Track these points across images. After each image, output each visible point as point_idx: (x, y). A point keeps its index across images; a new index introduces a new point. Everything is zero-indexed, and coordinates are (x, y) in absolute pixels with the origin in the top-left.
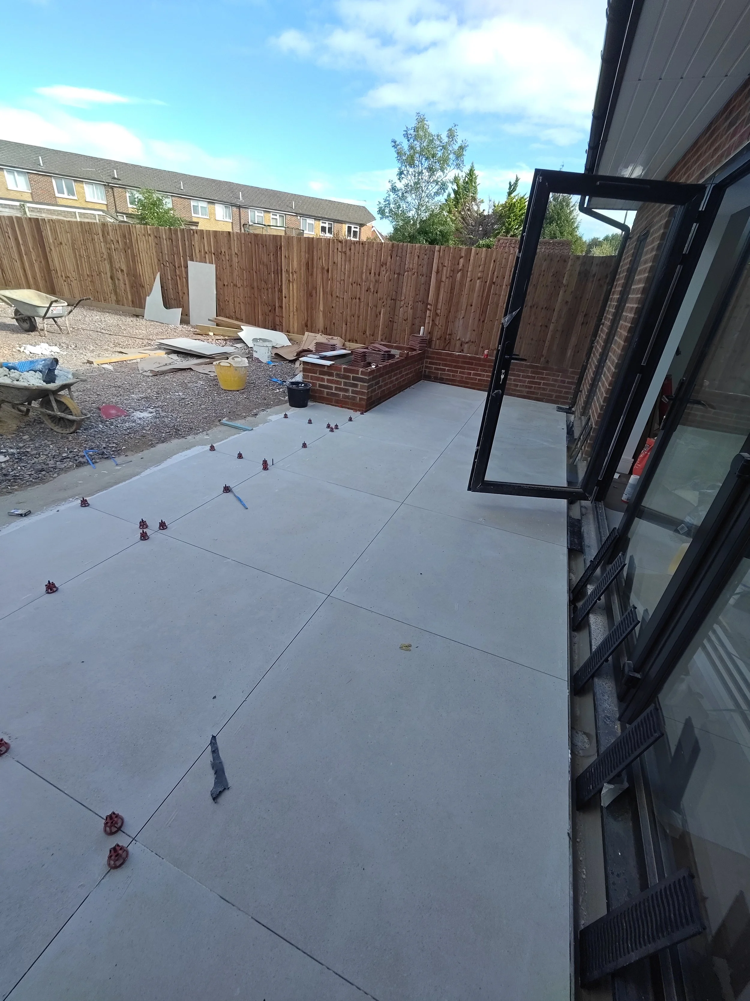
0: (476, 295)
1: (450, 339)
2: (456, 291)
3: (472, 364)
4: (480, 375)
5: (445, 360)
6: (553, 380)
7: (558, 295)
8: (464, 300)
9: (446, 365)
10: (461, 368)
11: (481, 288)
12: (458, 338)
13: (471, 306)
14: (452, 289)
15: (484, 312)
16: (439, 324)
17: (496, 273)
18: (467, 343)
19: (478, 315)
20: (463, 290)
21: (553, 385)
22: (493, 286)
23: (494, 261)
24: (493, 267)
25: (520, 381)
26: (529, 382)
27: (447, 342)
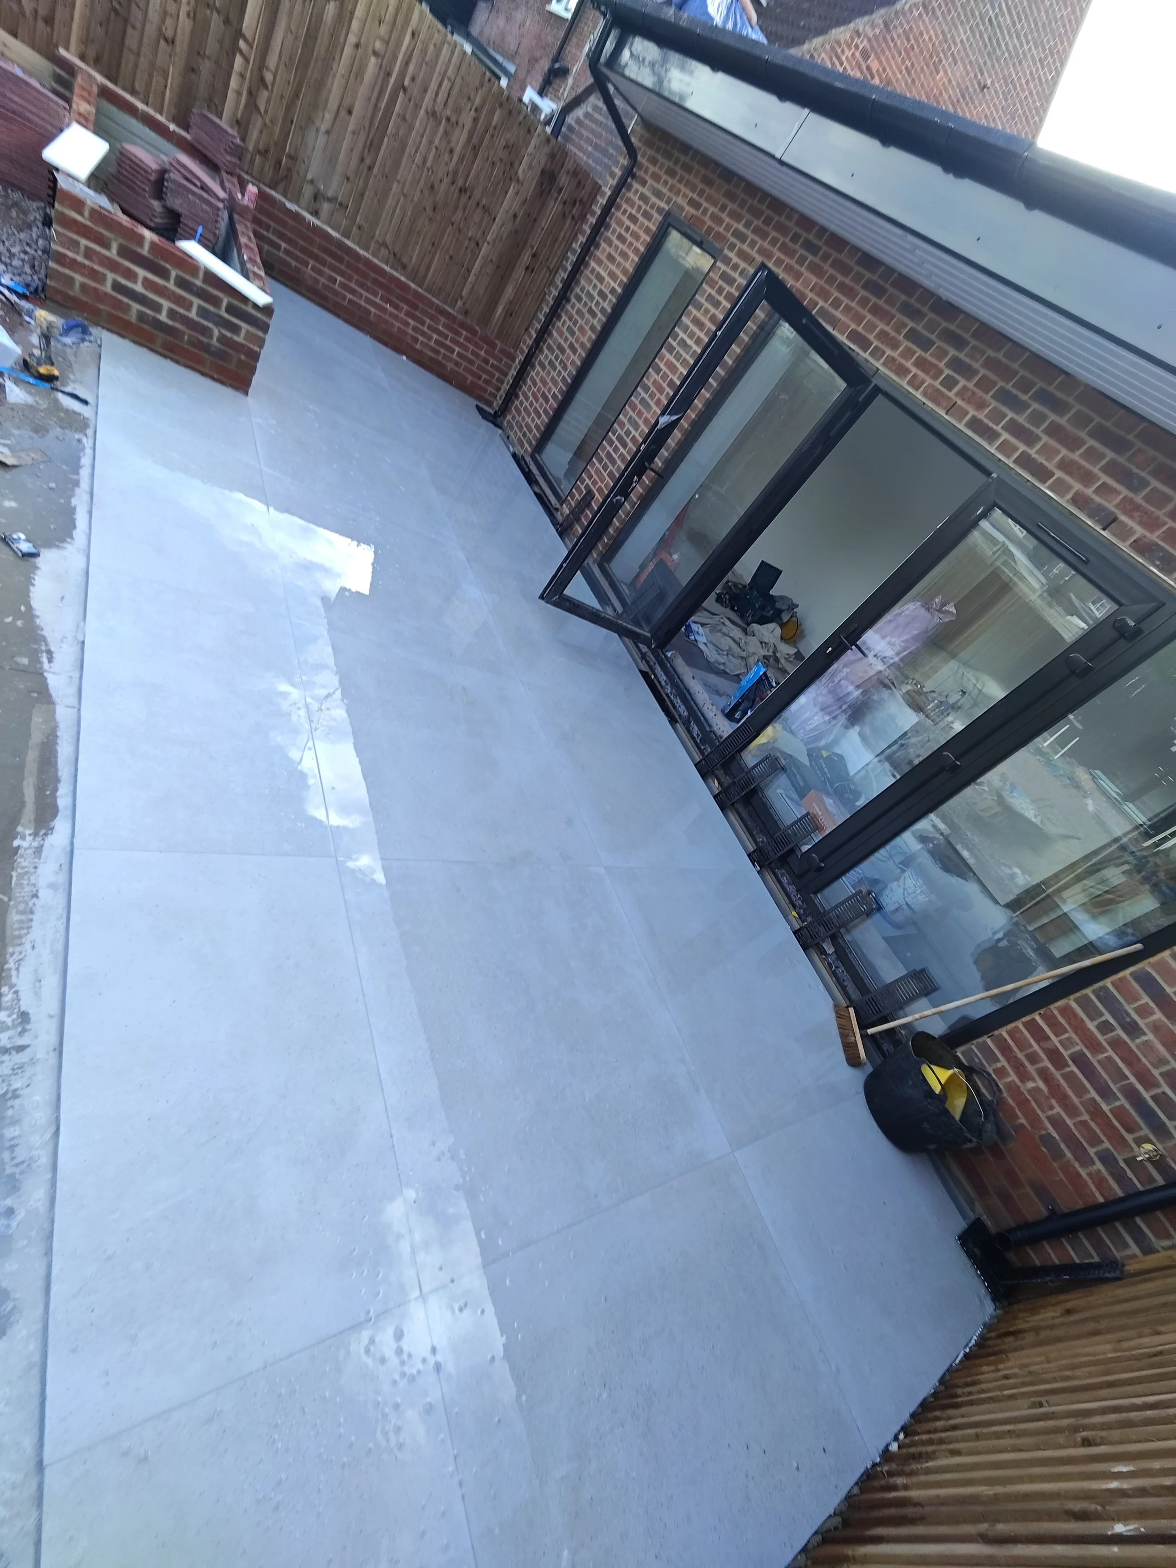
0: (363, 91)
1: (289, 170)
2: (320, 48)
3: (340, 260)
4: (353, 292)
5: (284, 224)
6: (473, 353)
7: (507, 193)
8: (335, 86)
9: (282, 236)
10: (316, 258)
11: (375, 83)
12: (309, 177)
13: (350, 112)
14: (311, 36)
15: (373, 146)
16: (266, 112)
17: (411, 67)
18: (329, 200)
19: (360, 145)
20: (337, 58)
21: (471, 362)
22: (401, 94)
23: (413, 34)
24: (407, 49)
25: (423, 334)
26: (437, 341)
27: (282, 173)
